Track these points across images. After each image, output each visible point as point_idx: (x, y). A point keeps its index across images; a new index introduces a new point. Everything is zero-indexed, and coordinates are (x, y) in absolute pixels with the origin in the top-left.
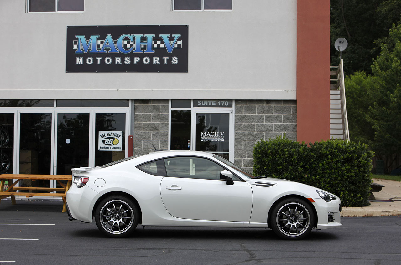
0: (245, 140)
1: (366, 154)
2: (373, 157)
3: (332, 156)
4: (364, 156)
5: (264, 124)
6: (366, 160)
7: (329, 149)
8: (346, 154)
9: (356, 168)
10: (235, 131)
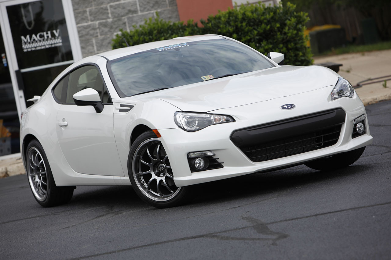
0: (95, 35)
1: (293, 20)
2: (307, 21)
3: (240, 34)
4: (290, 24)
5: (121, 4)
6: (295, 28)
7: (232, 23)
8: (260, 27)
9: (281, 46)
10: (77, 23)
